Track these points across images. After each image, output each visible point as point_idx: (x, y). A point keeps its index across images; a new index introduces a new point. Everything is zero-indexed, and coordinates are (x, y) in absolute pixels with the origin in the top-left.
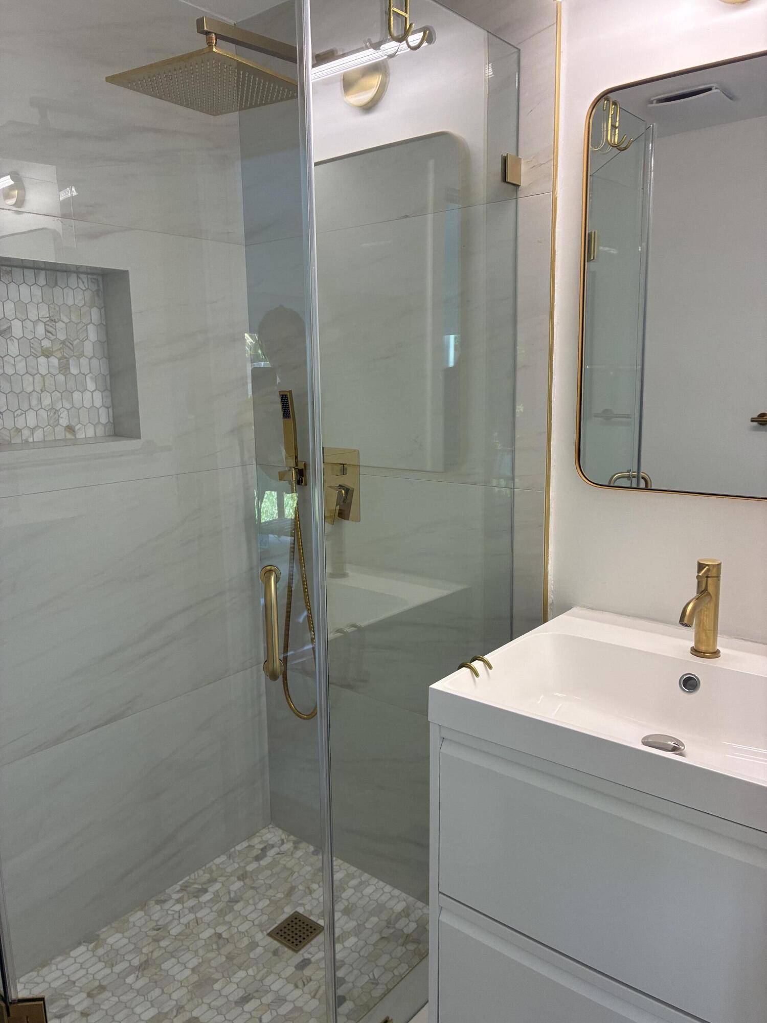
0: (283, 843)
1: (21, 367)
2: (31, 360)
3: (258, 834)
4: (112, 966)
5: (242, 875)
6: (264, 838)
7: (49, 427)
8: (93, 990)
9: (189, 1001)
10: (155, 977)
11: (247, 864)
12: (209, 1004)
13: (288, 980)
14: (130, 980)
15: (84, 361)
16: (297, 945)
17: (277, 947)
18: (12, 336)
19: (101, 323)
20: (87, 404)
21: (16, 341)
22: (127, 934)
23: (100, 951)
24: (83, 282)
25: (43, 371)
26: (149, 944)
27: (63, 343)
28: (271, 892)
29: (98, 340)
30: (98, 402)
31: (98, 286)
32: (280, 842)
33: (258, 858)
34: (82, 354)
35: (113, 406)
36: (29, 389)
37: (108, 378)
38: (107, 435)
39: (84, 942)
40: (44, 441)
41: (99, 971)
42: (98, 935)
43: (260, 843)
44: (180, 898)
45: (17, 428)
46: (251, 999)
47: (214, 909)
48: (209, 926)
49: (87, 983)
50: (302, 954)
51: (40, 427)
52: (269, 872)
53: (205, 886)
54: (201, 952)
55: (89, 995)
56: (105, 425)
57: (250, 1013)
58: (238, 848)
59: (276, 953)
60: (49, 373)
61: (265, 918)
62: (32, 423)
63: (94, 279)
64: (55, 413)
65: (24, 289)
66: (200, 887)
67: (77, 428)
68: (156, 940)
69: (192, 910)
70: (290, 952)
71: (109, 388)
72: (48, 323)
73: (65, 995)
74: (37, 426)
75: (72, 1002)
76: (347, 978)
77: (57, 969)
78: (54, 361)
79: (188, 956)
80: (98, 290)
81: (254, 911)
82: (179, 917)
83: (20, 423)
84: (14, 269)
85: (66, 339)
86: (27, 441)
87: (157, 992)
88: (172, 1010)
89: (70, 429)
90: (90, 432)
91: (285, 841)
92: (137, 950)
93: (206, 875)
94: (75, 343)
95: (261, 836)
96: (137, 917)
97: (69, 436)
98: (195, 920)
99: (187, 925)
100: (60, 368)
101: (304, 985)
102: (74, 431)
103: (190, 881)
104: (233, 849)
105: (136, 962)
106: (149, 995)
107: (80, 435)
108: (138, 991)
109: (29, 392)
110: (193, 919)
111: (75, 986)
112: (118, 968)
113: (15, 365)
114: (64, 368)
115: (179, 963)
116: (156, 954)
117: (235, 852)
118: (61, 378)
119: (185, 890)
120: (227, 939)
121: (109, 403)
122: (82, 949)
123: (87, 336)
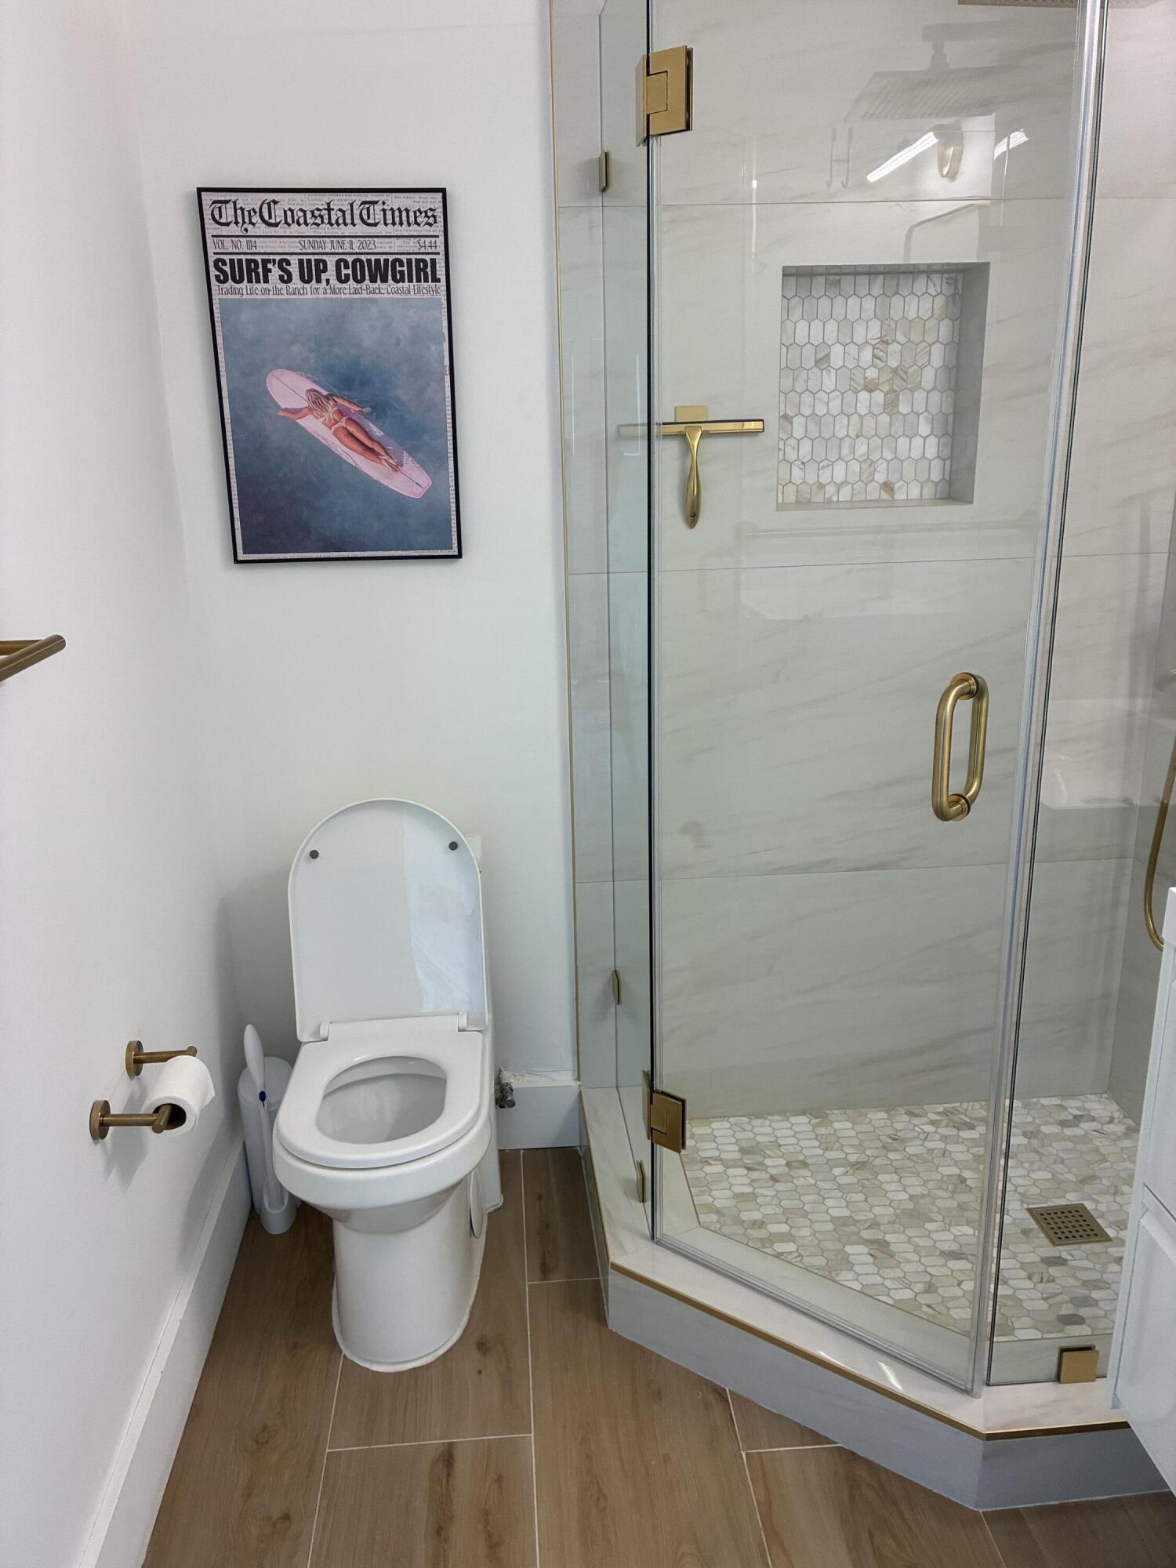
0: (1111, 1121)
1: (835, 406)
2: (849, 396)
3: (1081, 1097)
4: (827, 1149)
5: (1032, 1132)
6: (1087, 1106)
7: (860, 483)
8: (793, 1162)
9: (889, 1223)
10: (867, 1182)
11: (1046, 1124)
12: (910, 1238)
13: (1023, 1265)
14: (837, 1171)
15: (920, 396)
16: (1060, 1238)
17: (1032, 1227)
18: (829, 366)
19: (953, 341)
20: (916, 454)
21: (833, 371)
22: (857, 1127)
23: (822, 1131)
24: (935, 285)
25: (863, 409)
26: (877, 1148)
27: (895, 371)
28: (1059, 1168)
29: (944, 365)
30: (932, 450)
31: (956, 288)
32: (1108, 1119)
33: (1063, 1124)
34: (919, 387)
35: (952, 457)
36: (841, 433)
37: (951, 418)
38: (937, 496)
39: (810, 1114)
40: (851, 501)
41: (811, 1148)
42: (827, 1115)
43: (1078, 1108)
44: (937, 1120)
45: (820, 484)
46: (962, 1259)
47: (975, 1150)
48: (956, 1163)
49: (792, 1153)
50: (1060, 1252)
51: (849, 483)
52: (1070, 1145)
53: (973, 1122)
54: (931, 1185)
55: (788, 1164)
56: (936, 484)
57: (952, 1271)
58: (1044, 1101)
59: (1026, 1232)
60: (870, 412)
61: (1034, 1190)
62: (839, 476)
63: (950, 278)
64: (870, 465)
65: (853, 302)
66: (968, 1120)
67: (897, 486)
68: (886, 1148)
69: (944, 1139)
70: (1046, 1241)
71: (950, 432)
72: (877, 346)
73: (765, 1153)
74: (846, 482)
75: (768, 1162)
76: (1100, 1304)
77: (770, 1126)
78: (879, 396)
79: (914, 1180)
80: (953, 295)
81: (1024, 1176)
82: (926, 1138)
83: (825, 477)
84: (844, 277)
85: (898, 366)
86: (830, 501)
87: (860, 1197)
88: (865, 1221)
89: (888, 487)
90: (915, 493)
91: (1116, 1120)
92: (861, 1147)
93: (982, 1111)
94: (910, 371)
95: (1084, 1102)
96: (879, 1117)
97: (884, 496)
98: (942, 1151)
99: (930, 1151)
100: (884, 405)
101: (1041, 1282)
102: (893, 491)
103: (959, 1109)
104: (1035, 1100)
105: (853, 1158)
106: (849, 1196)
107: (900, 496)
108: (840, 1185)
109: (841, 437)
110: (941, 1149)
111: (779, 1150)
112: (829, 1155)
113: (828, 403)
114: (891, 406)
115: (900, 1182)
116: (878, 1161)
117: (1036, 1103)
118: (885, 419)
119: (947, 1115)
120: (971, 1188)
121: (946, 453)
122: (804, 1119)
123: (929, 360)
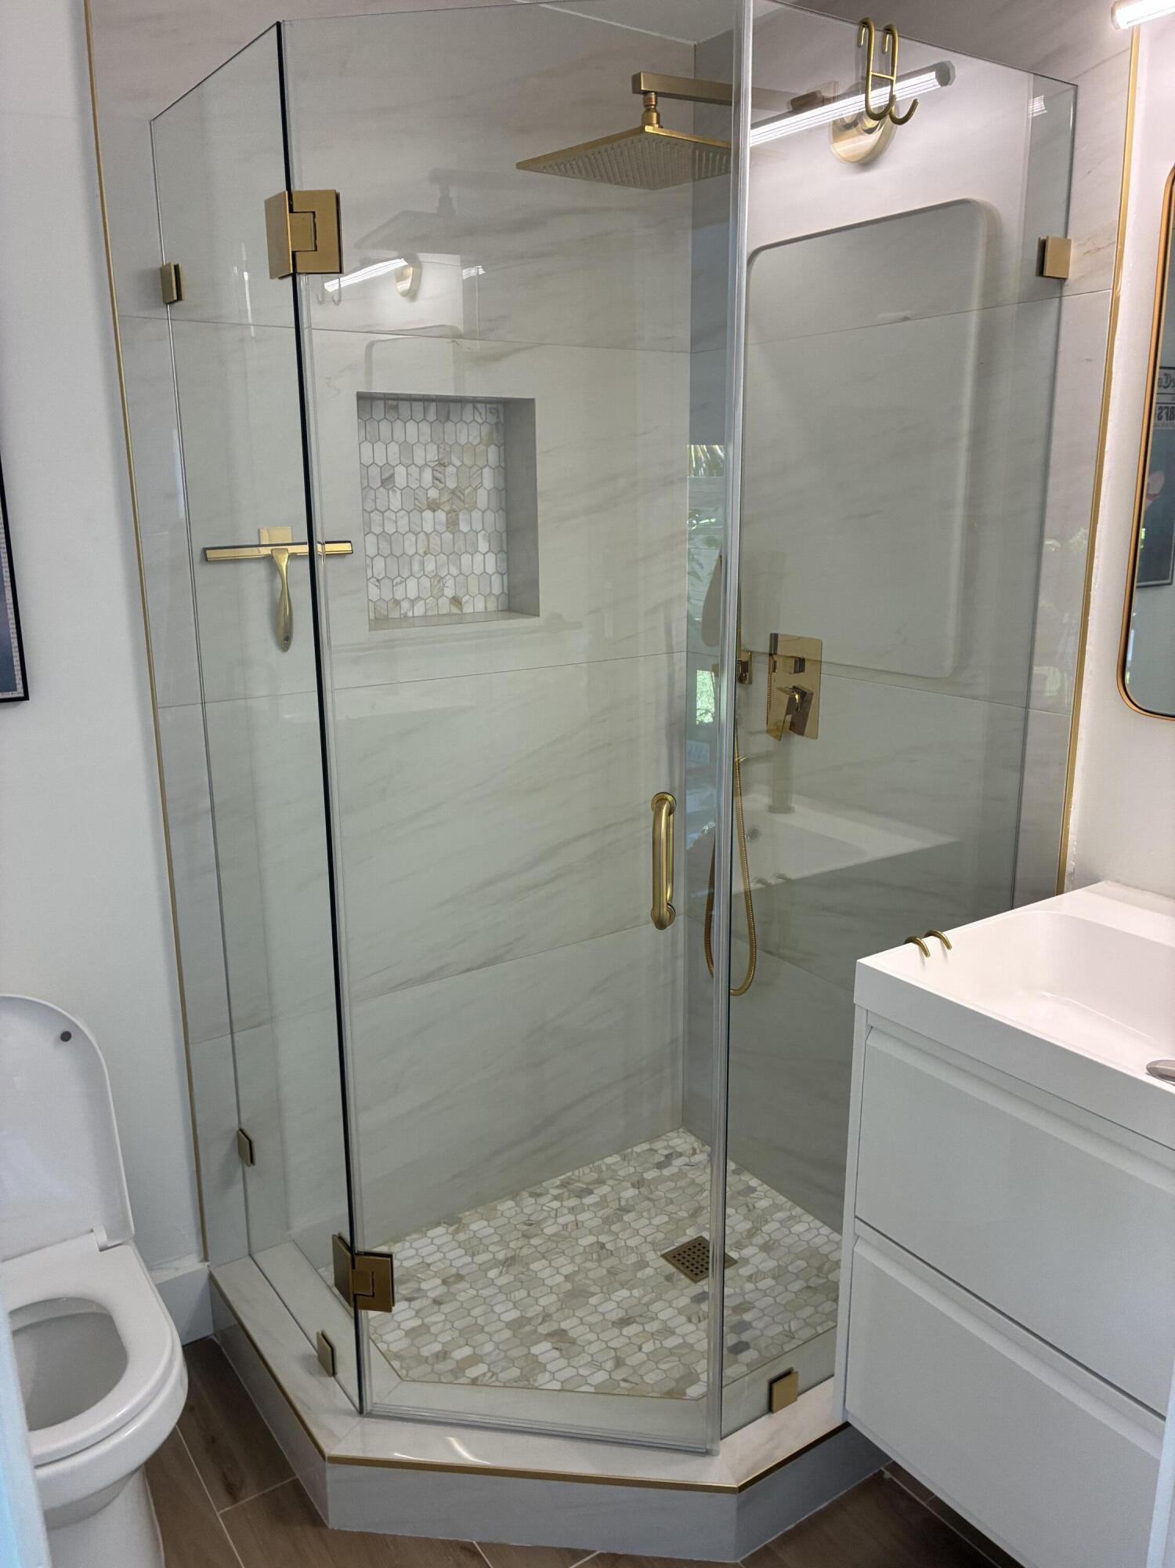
0: (694, 1152)
1: (403, 523)
2: (415, 515)
3: (663, 1137)
4: (473, 1255)
5: (638, 1182)
6: (670, 1143)
7: (431, 598)
8: (448, 1278)
9: (558, 1310)
10: (521, 1276)
11: (647, 1170)
12: (581, 1319)
13: (681, 1311)
14: (493, 1274)
15: (477, 515)
16: (696, 1274)
17: (672, 1271)
18: (395, 486)
19: (500, 466)
20: (478, 570)
21: (399, 492)
22: (492, 1224)
23: (462, 1236)
24: (480, 414)
25: (428, 528)
26: (518, 1239)
27: (453, 492)
28: (671, 1208)
29: (494, 487)
30: (491, 568)
31: (498, 417)
32: (691, 1151)
33: (660, 1166)
34: (475, 507)
35: (509, 572)
36: (411, 551)
37: (504, 535)
38: (500, 608)
39: (444, 1223)
40: (425, 617)
41: (459, 1259)
42: (460, 1218)
43: (665, 1148)
44: (559, 1194)
45: (396, 600)
46: (633, 1323)
47: (600, 1214)
48: (591, 1233)
49: (444, 1269)
50: (702, 1286)
51: (421, 599)
52: (672, 1184)
53: (591, 1187)
54: (578, 1259)
55: (444, 1282)
56: (498, 597)
57: (629, 1338)
58: (637, 1149)
59: (669, 1278)
60: (435, 531)
61: (660, 1236)
62: (412, 595)
63: (494, 408)
64: (439, 581)
65: (411, 427)
66: (585, 1186)
67: (464, 600)
68: (526, 1236)
69: (572, 1210)
70: (688, 1281)
71: (505, 548)
72: (436, 468)
73: (418, 1278)
74: (419, 598)
75: (424, 1286)
76: (754, 1324)
77: (411, 1247)
78: (441, 516)
79: (562, 1260)
80: (497, 424)
81: (647, 1225)
82: (556, 1215)
83: (399, 596)
84: (400, 403)
85: (456, 487)
86: (406, 616)
87: (523, 1293)
88: (537, 1316)
89: (456, 601)
90: (480, 606)
91: (698, 1151)
92: (504, 1243)
93: (593, 1174)
94: (466, 492)
95: (667, 1141)
96: (507, 1206)
97: (455, 610)
98: (575, 1224)
99: (565, 1226)
100: (447, 523)
101: (700, 1321)
102: (461, 604)
103: (573, 1177)
104: (630, 1150)
105: (501, 1256)
106: (513, 1295)
107: (468, 609)
108: (500, 1288)
109: (410, 554)
110: (573, 1221)
111: (429, 1270)
112: (479, 1259)
113: (396, 522)
114: (452, 524)
115: (550, 1266)
116: (525, 1252)
117: (632, 1153)
118: (448, 536)
119: (566, 1187)
120: (611, 1251)
121: (503, 568)
122: (440, 1230)
123: (481, 482)
